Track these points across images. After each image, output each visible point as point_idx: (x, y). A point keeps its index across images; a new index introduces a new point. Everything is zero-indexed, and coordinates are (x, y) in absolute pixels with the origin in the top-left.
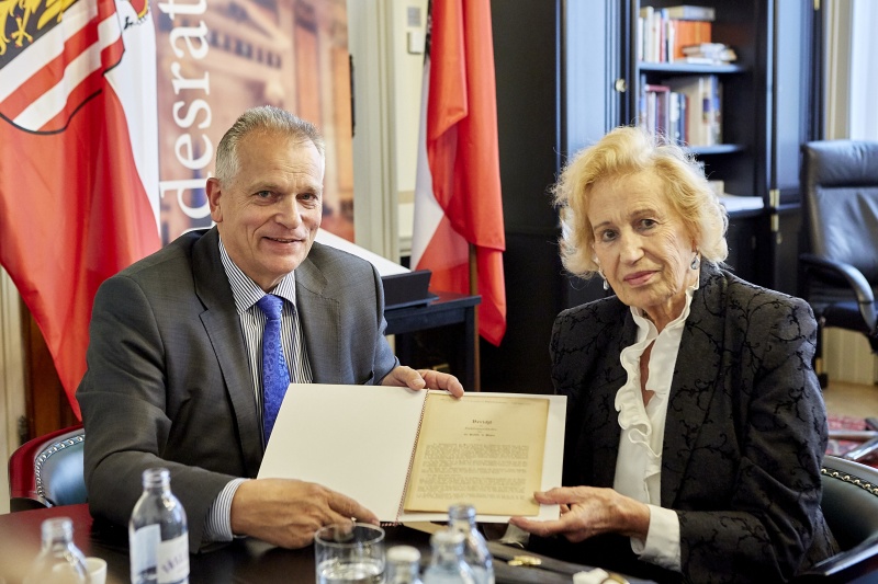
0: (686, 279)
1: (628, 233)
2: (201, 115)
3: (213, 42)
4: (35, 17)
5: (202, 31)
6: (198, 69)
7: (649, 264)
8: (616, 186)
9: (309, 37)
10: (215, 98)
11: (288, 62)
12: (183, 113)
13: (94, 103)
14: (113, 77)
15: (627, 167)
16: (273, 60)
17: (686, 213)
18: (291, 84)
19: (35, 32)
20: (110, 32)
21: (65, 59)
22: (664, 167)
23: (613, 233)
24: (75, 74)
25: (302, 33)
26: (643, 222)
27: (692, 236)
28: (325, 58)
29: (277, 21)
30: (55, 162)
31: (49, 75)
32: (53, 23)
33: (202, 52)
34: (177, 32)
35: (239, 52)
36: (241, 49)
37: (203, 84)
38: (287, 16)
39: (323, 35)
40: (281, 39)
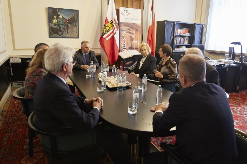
0: (148, 54)
1: (144, 50)
2: (125, 39)
3: (127, 32)
4: (108, 30)
5: (126, 31)
6: (125, 35)
7: (145, 53)
8: (143, 47)
9: (137, 32)
10: (127, 37)
11: (134, 34)
12: (123, 39)
13: (113, 38)
14: (115, 36)
15: (144, 46)
16: (133, 34)
17: (148, 49)
18: (135, 36)
19: (108, 32)
20: (114, 32)
21: (110, 34)
22: (147, 46)
23: (143, 50)
24: (111, 35)
25: (136, 31)
26: (145, 50)
27: (148, 51)
28: (138, 33)
29: (133, 30)
30: (109, 42)
31: (109, 35)
32: (110, 31)
33: (126, 33)
34: (123, 31)
35: (129, 33)
36: (130, 33)
37: (126, 36)
38: (134, 30)
39: (138, 31)
40: (134, 32)
